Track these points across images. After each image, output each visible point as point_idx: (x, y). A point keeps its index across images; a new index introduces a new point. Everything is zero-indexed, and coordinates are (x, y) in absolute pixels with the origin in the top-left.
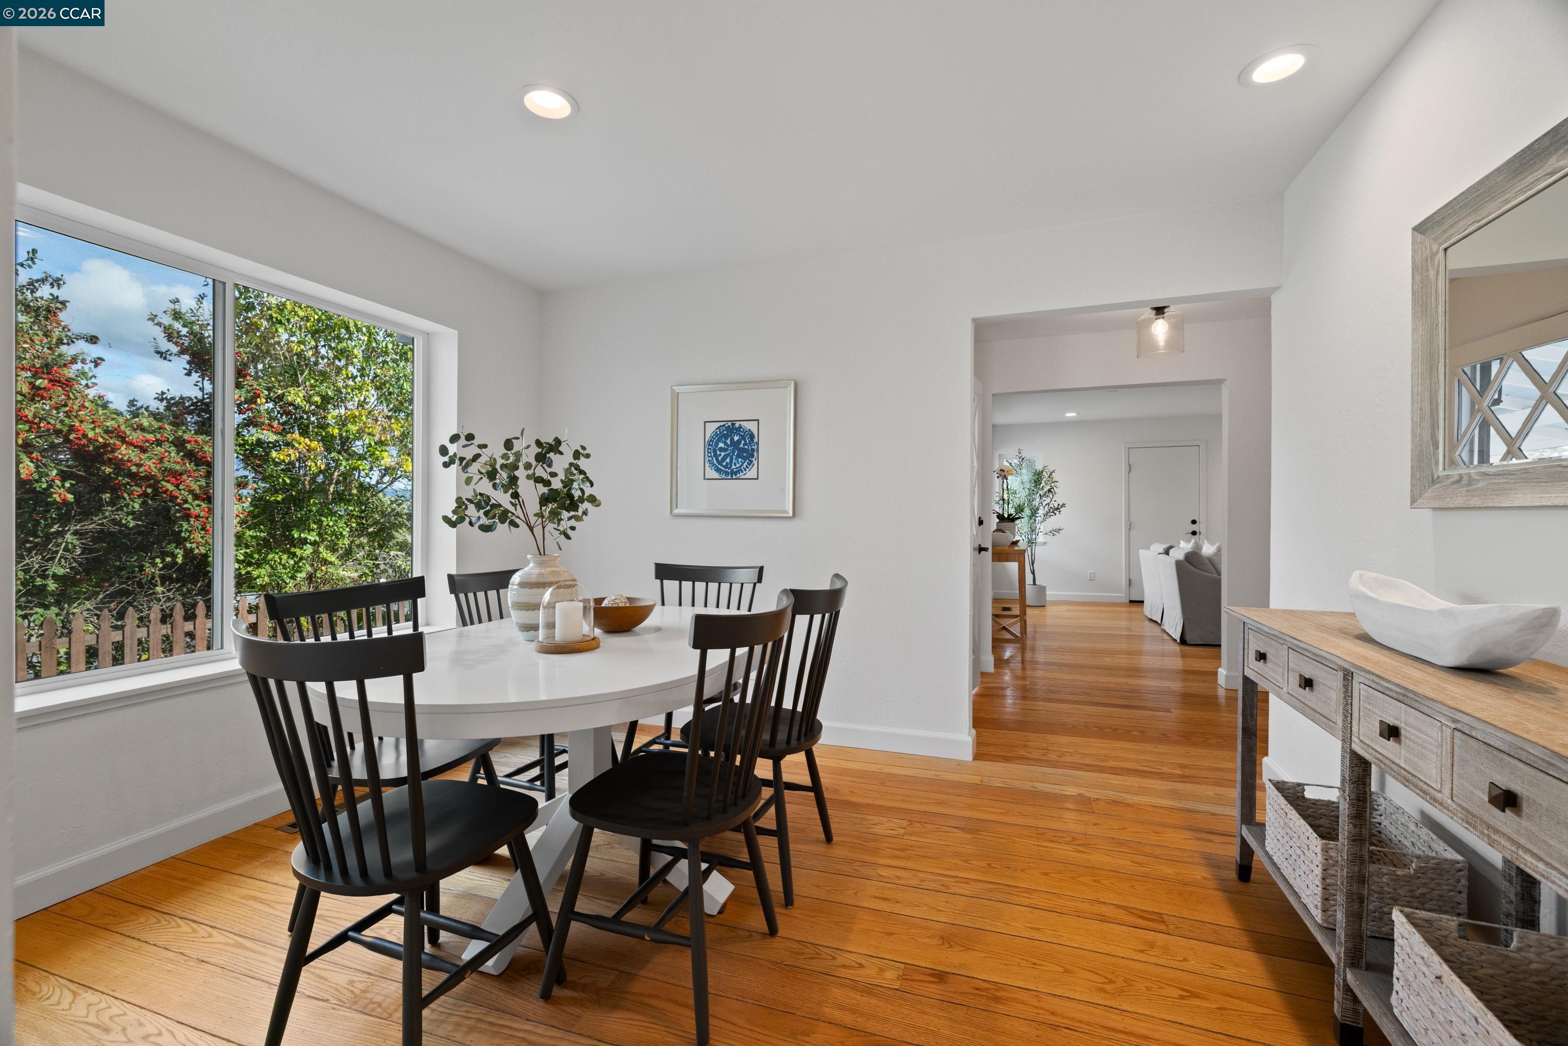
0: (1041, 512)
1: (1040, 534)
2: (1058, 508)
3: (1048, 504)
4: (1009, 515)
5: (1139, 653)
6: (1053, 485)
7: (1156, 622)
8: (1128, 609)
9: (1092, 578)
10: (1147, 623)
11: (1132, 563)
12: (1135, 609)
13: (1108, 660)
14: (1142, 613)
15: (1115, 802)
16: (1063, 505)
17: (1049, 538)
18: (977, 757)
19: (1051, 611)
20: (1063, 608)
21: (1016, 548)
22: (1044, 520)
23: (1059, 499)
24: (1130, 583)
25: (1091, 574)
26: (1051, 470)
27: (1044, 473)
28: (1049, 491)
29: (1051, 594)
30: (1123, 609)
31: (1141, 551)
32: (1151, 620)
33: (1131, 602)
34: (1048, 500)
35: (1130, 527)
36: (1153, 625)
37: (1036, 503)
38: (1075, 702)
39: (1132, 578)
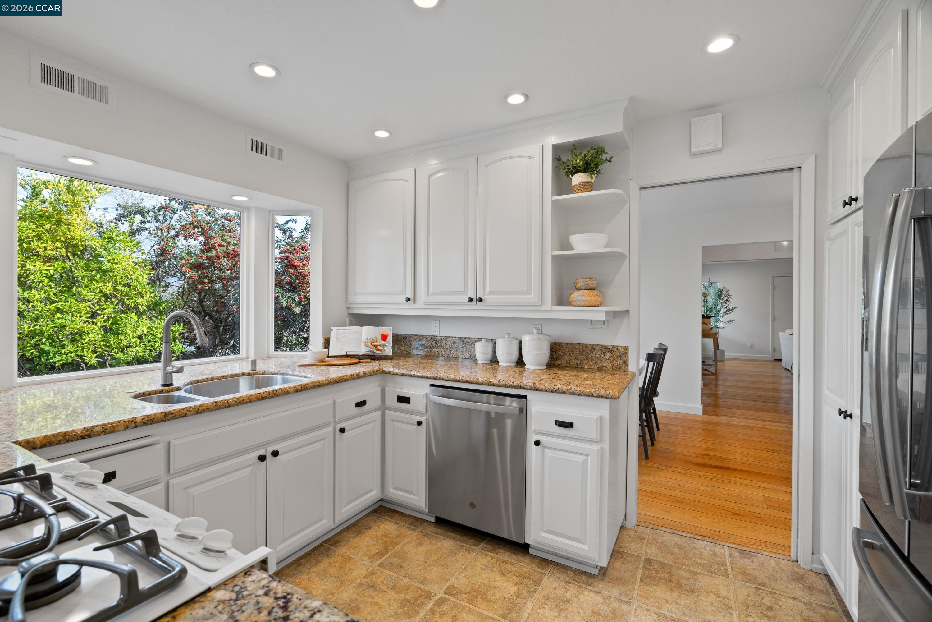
0: (722, 311)
1: (722, 323)
2: (732, 310)
3: (726, 307)
4: (707, 315)
5: (780, 383)
6: (729, 297)
7: (788, 370)
8: (773, 363)
9: (752, 347)
10: (783, 370)
11: (775, 338)
12: (777, 363)
13: (761, 385)
14: (781, 365)
15: (762, 428)
16: (735, 308)
17: (727, 325)
18: (704, 414)
19: (727, 363)
20: (734, 363)
21: (711, 332)
22: (724, 316)
23: (732, 305)
24: (774, 349)
25: (751, 344)
26: (728, 289)
27: (724, 291)
28: (727, 300)
29: (727, 355)
30: (770, 363)
31: (780, 333)
32: (786, 369)
33: (775, 360)
34: (726, 305)
35: (774, 319)
36: (786, 371)
37: (719, 307)
38: (744, 400)
39: (776, 347)
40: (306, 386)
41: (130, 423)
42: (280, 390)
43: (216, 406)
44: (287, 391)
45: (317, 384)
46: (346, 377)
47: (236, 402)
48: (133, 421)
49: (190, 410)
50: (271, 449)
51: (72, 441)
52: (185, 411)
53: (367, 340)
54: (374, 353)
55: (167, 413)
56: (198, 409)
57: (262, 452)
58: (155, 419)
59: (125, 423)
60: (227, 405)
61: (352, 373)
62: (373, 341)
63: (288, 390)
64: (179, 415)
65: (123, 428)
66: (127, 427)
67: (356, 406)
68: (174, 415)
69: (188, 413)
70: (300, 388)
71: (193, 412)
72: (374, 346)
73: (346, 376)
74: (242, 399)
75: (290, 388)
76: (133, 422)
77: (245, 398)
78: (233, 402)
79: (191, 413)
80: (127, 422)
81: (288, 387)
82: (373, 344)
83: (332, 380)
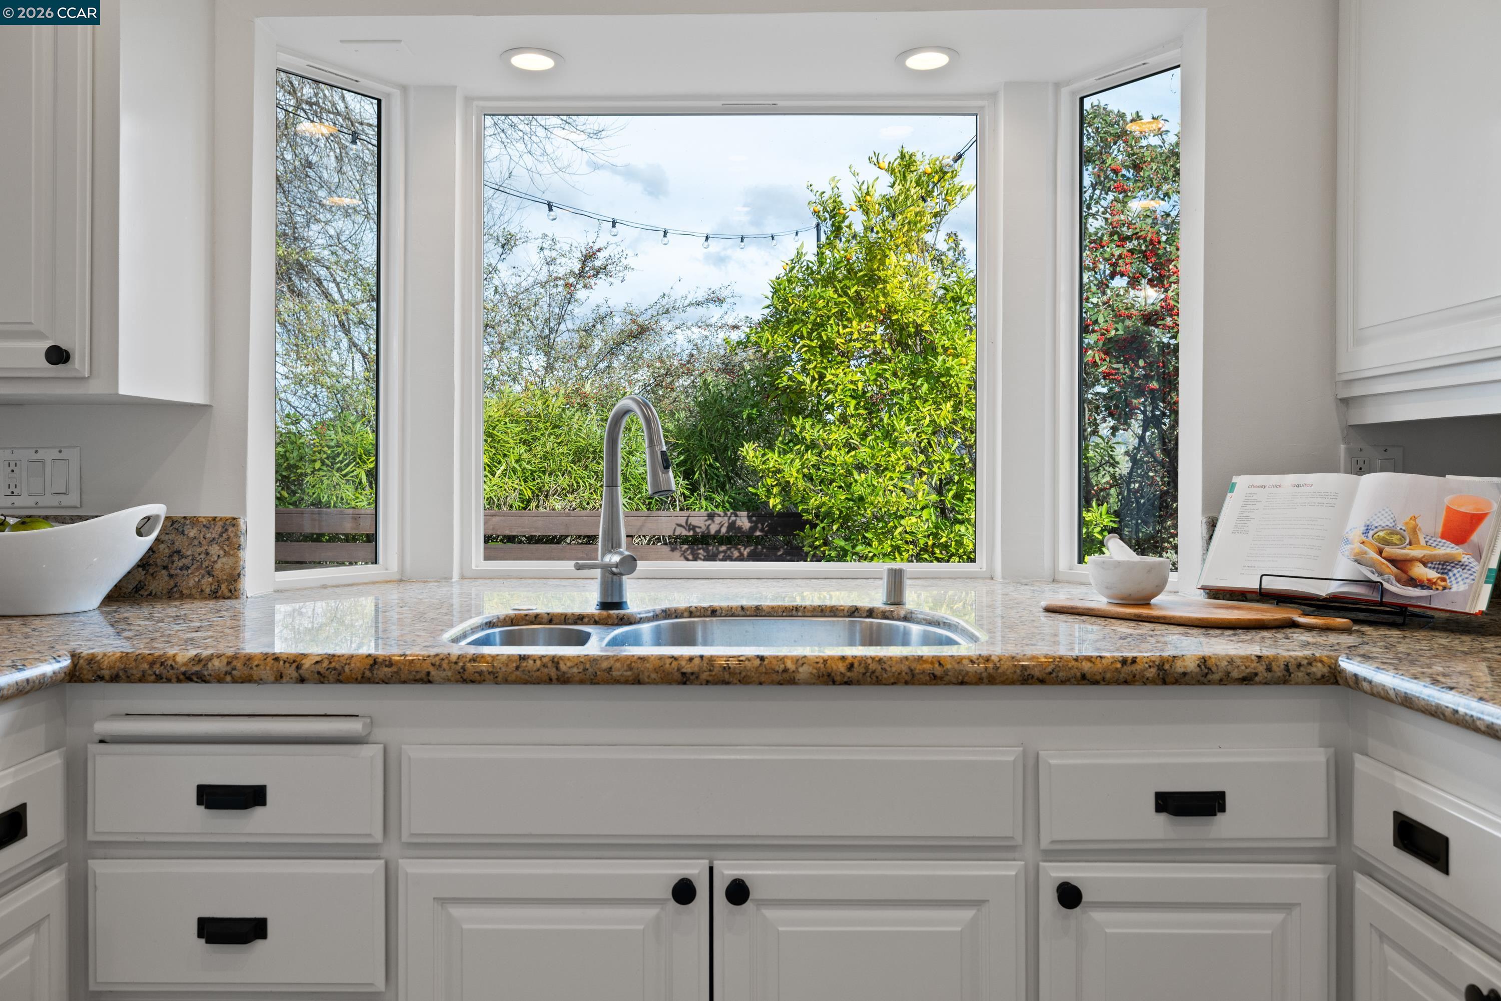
40: (873, 666)
41: (287, 665)
42: (758, 662)
43: (517, 668)
44: (785, 670)
45: (927, 667)
46: (1086, 666)
47: (585, 670)
48: (294, 661)
49: (440, 666)
50: (728, 871)
51: (169, 681)
52: (427, 667)
53: (1367, 531)
54: (1383, 591)
55: (380, 660)
56: (463, 668)
57: (695, 870)
58: (347, 669)
59: (276, 664)
60: (553, 673)
61: (1130, 654)
62: (1395, 539)
63: (790, 665)
64: (410, 672)
65: (272, 678)
66: (279, 678)
67: (1159, 808)
68: (394, 669)
69: (433, 672)
70: (842, 667)
71: (449, 674)
72: (1393, 561)
73: (1089, 659)
74: (605, 665)
75: (801, 661)
76: (294, 665)
77: (618, 665)
78: (575, 670)
79: (443, 674)
80: (281, 663)
81: (792, 658)
82: (1389, 550)
83: (1006, 666)
